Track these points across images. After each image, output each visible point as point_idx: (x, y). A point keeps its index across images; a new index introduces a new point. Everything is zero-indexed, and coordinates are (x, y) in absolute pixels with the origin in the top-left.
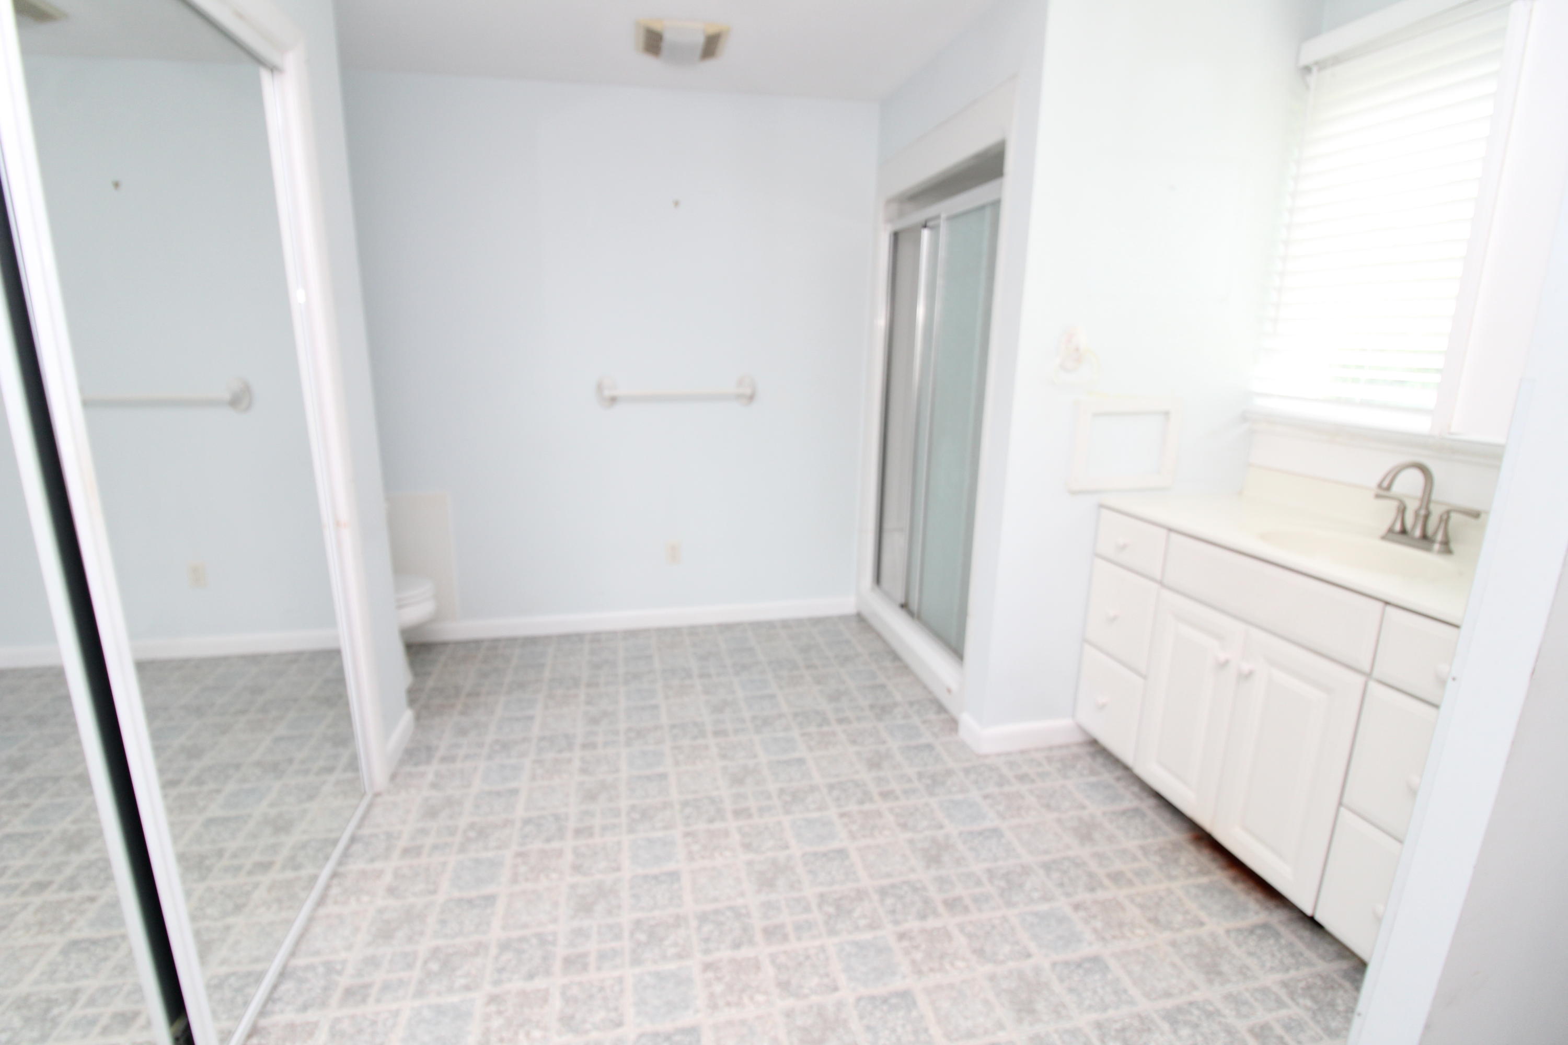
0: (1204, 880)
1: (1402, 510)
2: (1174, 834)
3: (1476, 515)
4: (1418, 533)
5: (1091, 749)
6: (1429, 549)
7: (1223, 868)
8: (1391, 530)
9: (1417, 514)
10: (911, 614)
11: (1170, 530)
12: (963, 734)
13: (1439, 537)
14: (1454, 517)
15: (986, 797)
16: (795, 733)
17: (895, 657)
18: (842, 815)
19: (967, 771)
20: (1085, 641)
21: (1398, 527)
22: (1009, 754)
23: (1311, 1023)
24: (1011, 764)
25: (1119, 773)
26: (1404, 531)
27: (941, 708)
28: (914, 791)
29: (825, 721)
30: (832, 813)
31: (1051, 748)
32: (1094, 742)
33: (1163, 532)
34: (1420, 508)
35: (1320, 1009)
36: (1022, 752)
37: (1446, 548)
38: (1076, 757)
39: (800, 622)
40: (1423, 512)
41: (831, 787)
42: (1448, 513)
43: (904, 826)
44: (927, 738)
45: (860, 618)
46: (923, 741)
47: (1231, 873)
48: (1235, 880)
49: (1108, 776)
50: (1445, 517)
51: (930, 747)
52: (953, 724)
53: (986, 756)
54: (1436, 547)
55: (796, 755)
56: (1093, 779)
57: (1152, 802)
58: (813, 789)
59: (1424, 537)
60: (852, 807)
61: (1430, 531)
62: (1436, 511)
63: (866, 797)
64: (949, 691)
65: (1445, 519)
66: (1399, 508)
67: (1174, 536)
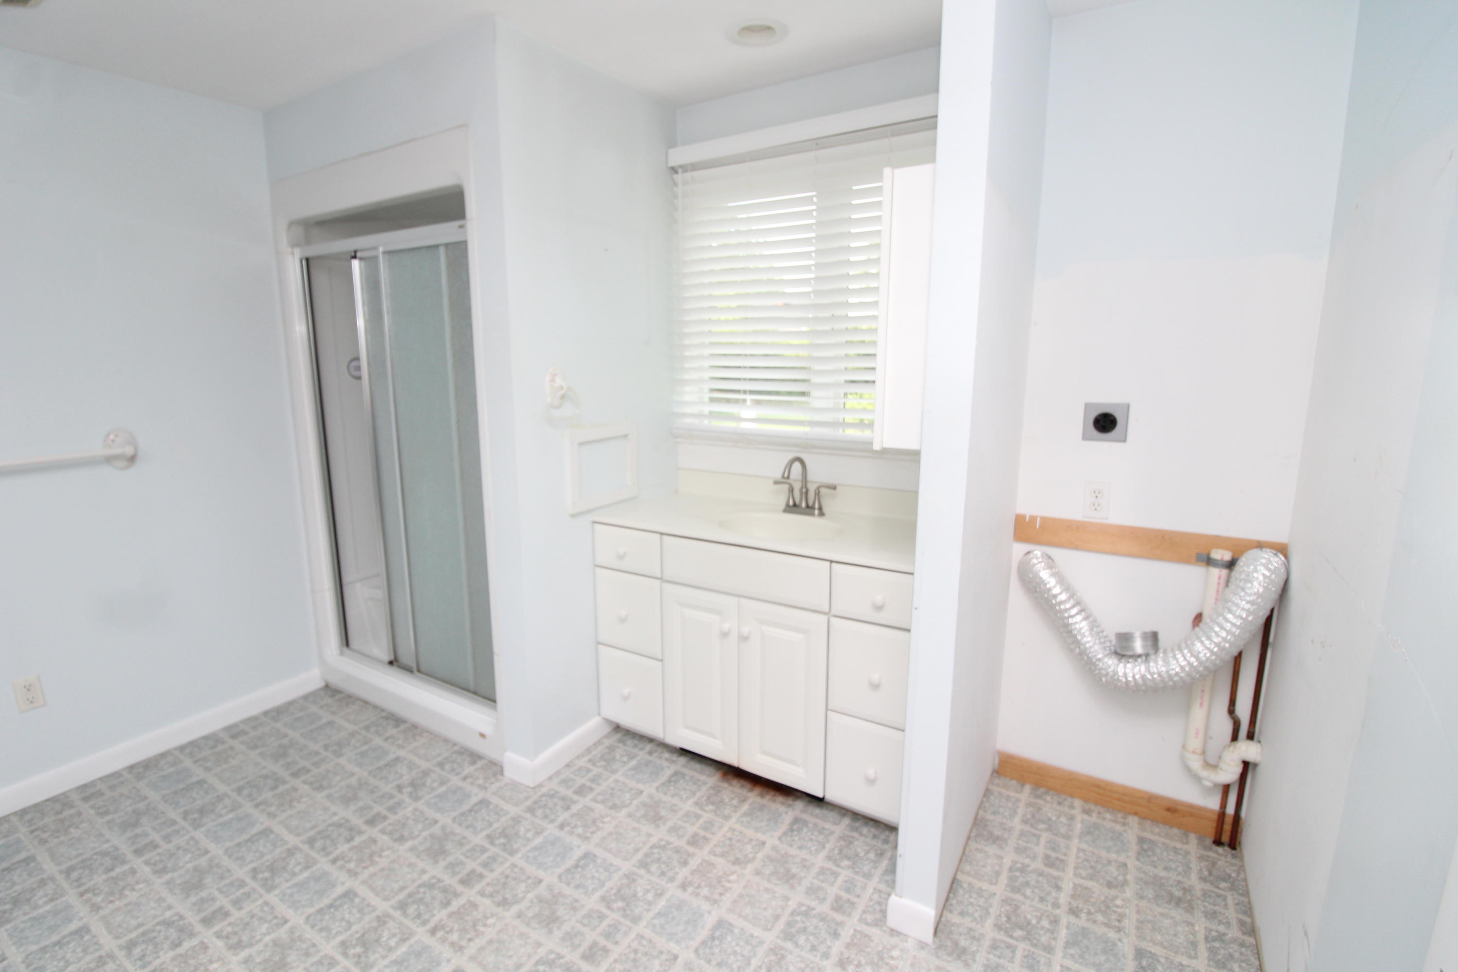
0: (746, 807)
1: (791, 490)
2: (710, 779)
3: (834, 488)
4: (804, 505)
5: (618, 736)
6: (813, 515)
7: (751, 790)
8: (788, 505)
9: (801, 490)
10: (408, 669)
11: (662, 534)
12: (509, 773)
13: (817, 506)
14: (823, 490)
15: (561, 827)
16: (323, 864)
17: (397, 720)
18: (433, 932)
19: (531, 810)
20: (599, 643)
21: (791, 503)
22: (557, 773)
23: (856, 877)
24: (565, 782)
25: (649, 747)
26: (795, 505)
27: (474, 757)
28: (494, 858)
29: (353, 832)
30: (421, 935)
31: (589, 750)
32: (618, 728)
33: (658, 536)
34: (802, 488)
35: (854, 863)
36: (568, 766)
37: (822, 514)
38: (611, 749)
39: (253, 722)
40: (804, 490)
41: (402, 906)
42: (818, 488)
43: (504, 903)
44: (477, 795)
45: (329, 689)
46: (474, 800)
47: (758, 790)
48: (762, 796)
49: (643, 754)
50: (817, 491)
51: (484, 803)
52: (495, 768)
53: (540, 786)
54: (816, 512)
55: (339, 890)
56: (634, 763)
57: (683, 760)
58: (382, 920)
59: (808, 506)
60: (440, 915)
61: (810, 504)
62: (812, 488)
63: (449, 895)
64: (482, 735)
65: (818, 493)
66: (789, 488)
67: (665, 538)
